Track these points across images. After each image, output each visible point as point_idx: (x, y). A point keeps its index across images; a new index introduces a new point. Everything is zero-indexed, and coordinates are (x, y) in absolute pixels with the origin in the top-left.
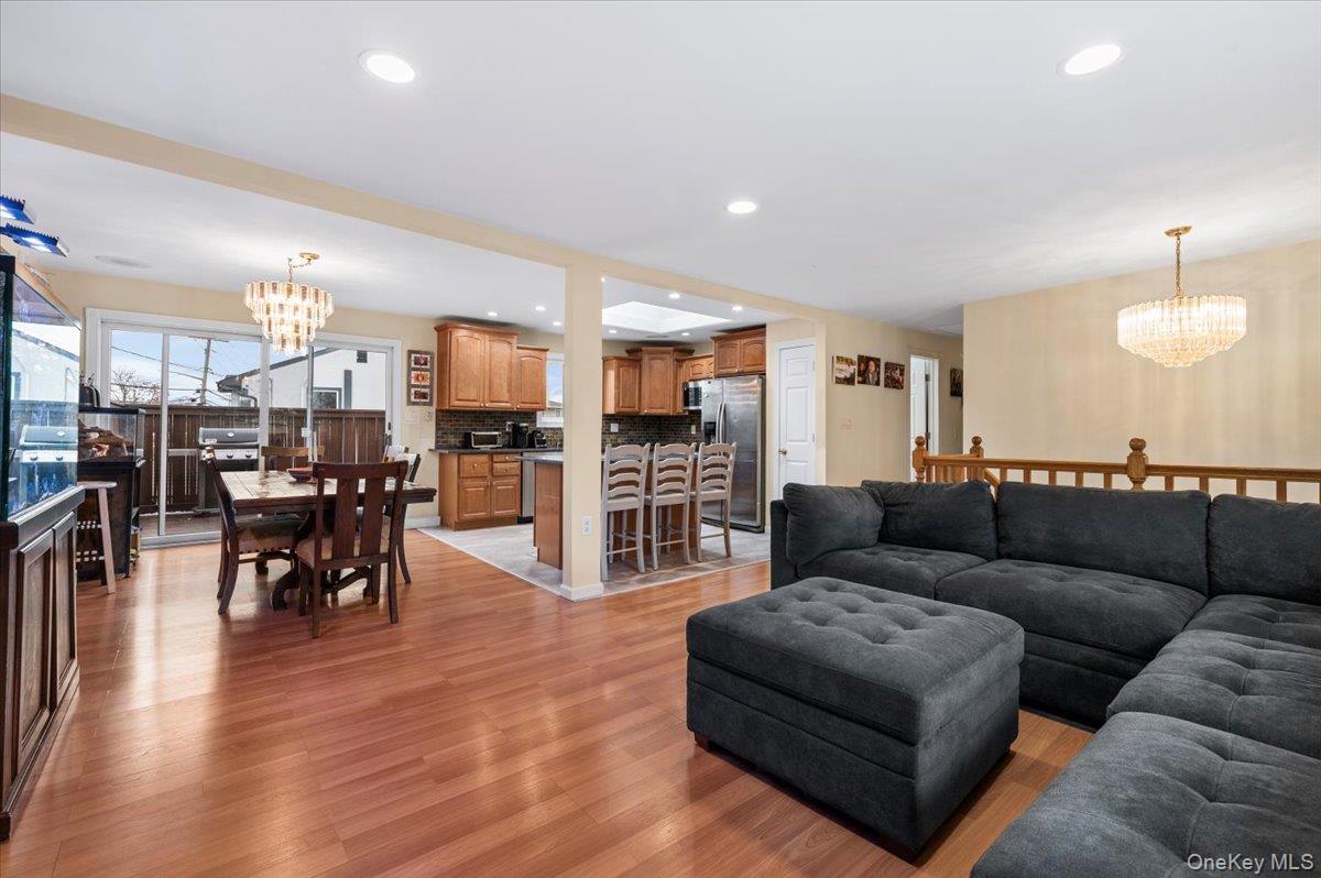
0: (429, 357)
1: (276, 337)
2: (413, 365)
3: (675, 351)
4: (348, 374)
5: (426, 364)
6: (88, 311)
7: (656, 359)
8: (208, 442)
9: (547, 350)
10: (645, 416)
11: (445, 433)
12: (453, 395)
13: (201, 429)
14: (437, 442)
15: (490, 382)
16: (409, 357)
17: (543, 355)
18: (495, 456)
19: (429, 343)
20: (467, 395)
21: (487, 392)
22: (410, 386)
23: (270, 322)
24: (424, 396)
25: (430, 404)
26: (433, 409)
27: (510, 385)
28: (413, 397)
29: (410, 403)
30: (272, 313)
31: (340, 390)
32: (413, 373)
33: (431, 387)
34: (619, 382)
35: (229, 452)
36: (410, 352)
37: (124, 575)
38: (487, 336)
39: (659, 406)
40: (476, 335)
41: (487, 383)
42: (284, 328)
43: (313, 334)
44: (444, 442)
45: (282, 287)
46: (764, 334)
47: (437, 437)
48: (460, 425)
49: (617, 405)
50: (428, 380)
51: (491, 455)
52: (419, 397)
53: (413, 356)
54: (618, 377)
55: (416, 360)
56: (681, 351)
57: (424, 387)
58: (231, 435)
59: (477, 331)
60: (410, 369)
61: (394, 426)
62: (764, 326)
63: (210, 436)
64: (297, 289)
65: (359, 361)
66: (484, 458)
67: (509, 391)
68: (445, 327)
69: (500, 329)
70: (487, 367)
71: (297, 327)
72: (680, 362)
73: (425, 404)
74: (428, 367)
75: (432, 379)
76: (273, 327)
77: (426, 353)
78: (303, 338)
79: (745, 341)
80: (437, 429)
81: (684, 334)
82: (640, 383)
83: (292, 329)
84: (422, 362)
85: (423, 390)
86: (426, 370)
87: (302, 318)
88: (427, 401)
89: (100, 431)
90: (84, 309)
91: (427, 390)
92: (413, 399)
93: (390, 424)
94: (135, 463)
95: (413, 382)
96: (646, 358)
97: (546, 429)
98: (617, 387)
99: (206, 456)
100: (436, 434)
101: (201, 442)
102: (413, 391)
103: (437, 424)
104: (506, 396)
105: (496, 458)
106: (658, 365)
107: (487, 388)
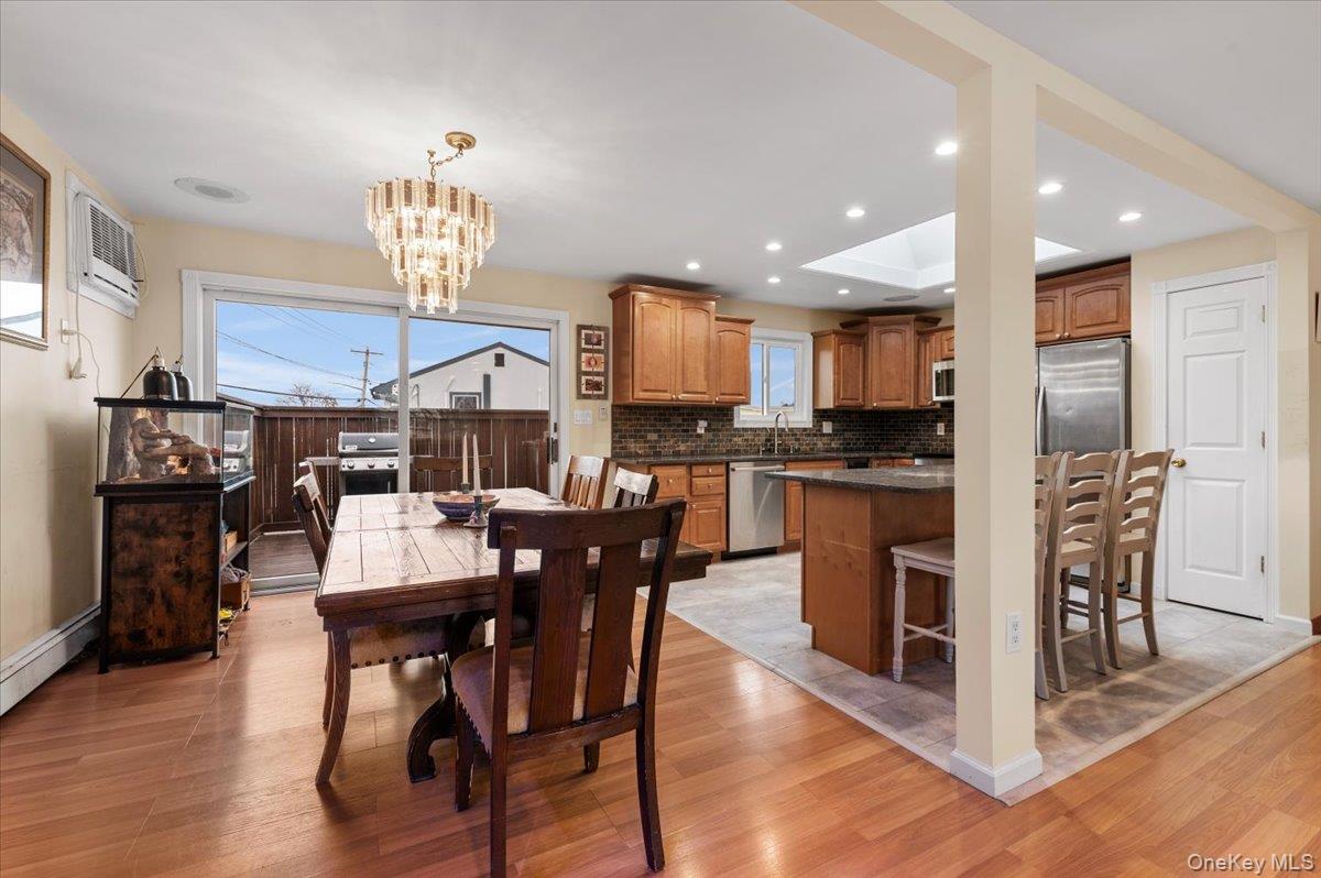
0: (602, 333)
1: (413, 280)
2: (583, 346)
3: (916, 320)
4: (487, 378)
5: (599, 343)
6: (185, 273)
7: (891, 331)
8: (349, 449)
9: (749, 322)
10: (870, 412)
11: (625, 437)
12: (637, 384)
13: (341, 434)
14: (613, 448)
15: (683, 365)
16: (579, 334)
17: (745, 328)
18: (694, 468)
19: (603, 315)
20: (655, 383)
21: (679, 379)
22: (580, 373)
23: (403, 252)
24: (597, 386)
25: (605, 397)
26: (608, 404)
27: (707, 369)
28: (583, 387)
29: (580, 396)
30: (405, 239)
31: (479, 394)
32: (584, 356)
33: (605, 374)
34: (839, 364)
35: (370, 461)
36: (580, 328)
37: (210, 654)
38: (679, 302)
39: (893, 395)
40: (665, 301)
41: (679, 368)
42: (425, 263)
43: (467, 278)
44: (622, 448)
45: (420, 194)
46: (1128, 270)
47: (613, 442)
48: (642, 425)
49: (837, 396)
50: (600, 364)
51: (690, 466)
52: (590, 388)
53: (583, 332)
54: (837, 360)
55: (587, 337)
56: (925, 320)
57: (598, 374)
58: (372, 440)
59: (665, 295)
60: (580, 351)
61: (563, 427)
62: (1127, 260)
63: (351, 443)
64: (443, 196)
65: (497, 364)
66: (682, 471)
67: (707, 378)
68: (622, 293)
69: (691, 292)
70: (679, 343)
71: (444, 259)
72: (922, 336)
73: (599, 397)
74: (602, 347)
75: (606, 363)
76: (408, 264)
77: (599, 328)
78: (453, 283)
79: (1077, 289)
80: (614, 431)
81: (948, 291)
82: (865, 366)
83: (435, 264)
84: (595, 340)
85: (597, 379)
86: (598, 351)
87: (449, 246)
88: (602, 392)
89: (173, 437)
90: (180, 271)
91: (600, 379)
92: (584, 391)
93: (555, 424)
94: (222, 486)
95: (584, 368)
96: (874, 334)
97: (745, 430)
98: (837, 373)
99: (345, 464)
100: (613, 437)
101: (340, 449)
102: (584, 379)
103: (614, 425)
104: (701, 385)
105: (697, 470)
106: (892, 340)
107: (679, 372)
